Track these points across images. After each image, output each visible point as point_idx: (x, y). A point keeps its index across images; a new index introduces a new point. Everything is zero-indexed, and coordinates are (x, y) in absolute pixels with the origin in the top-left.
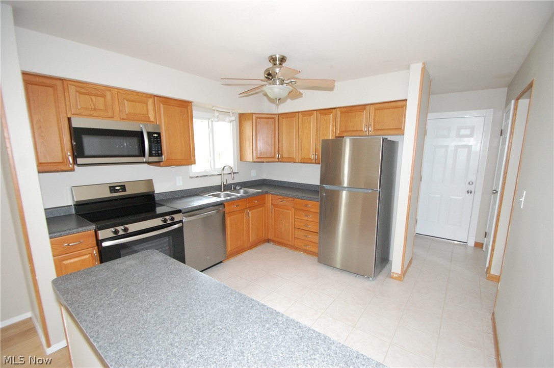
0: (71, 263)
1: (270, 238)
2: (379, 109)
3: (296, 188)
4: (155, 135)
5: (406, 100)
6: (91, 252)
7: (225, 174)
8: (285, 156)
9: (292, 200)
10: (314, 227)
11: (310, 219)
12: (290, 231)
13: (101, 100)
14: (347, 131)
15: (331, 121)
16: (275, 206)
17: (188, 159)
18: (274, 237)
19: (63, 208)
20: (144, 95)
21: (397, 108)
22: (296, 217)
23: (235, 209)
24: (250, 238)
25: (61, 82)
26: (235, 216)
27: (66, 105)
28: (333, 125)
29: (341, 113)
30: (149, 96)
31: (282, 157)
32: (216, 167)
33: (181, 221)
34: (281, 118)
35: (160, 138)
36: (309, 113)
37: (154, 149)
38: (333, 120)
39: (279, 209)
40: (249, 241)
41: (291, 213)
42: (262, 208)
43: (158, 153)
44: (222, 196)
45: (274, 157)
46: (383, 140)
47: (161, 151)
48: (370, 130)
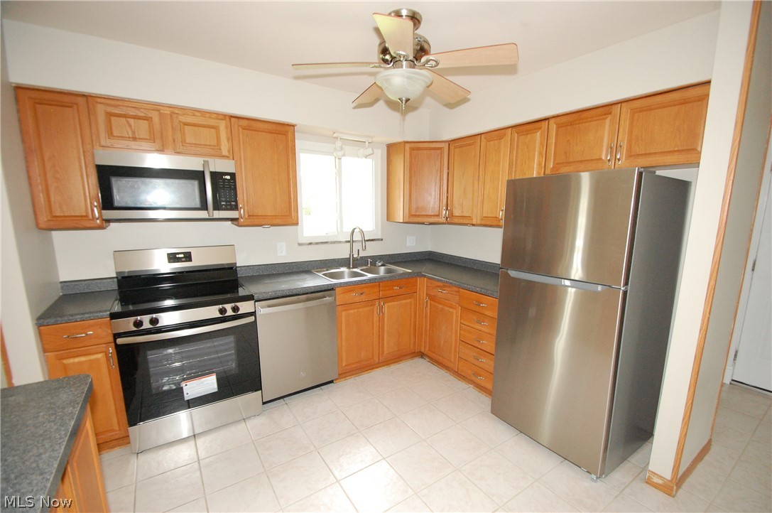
0: (74, 363)
1: (423, 351)
2: (641, 110)
3: (476, 270)
4: (228, 177)
5: (709, 82)
6: (104, 349)
7: (356, 241)
8: (457, 213)
9: (457, 292)
10: (488, 344)
11: (486, 330)
12: (453, 345)
13: (144, 124)
14: (568, 163)
15: (537, 145)
16: (432, 298)
17: (287, 216)
18: (429, 350)
19: (104, 281)
20: (214, 116)
21: (689, 102)
22: (462, 321)
23: (357, 299)
24: (385, 349)
25: (85, 99)
26: (356, 311)
27: (91, 133)
28: (540, 153)
29: (559, 126)
30: (221, 117)
31: (451, 215)
32: (345, 230)
33: (253, 314)
34: (452, 147)
35: (235, 182)
36: (499, 133)
37: (224, 199)
38: (541, 144)
39: (436, 304)
40: (383, 352)
41: (456, 313)
42: (409, 301)
43: (231, 205)
44: (346, 275)
45: (438, 215)
46: (640, 174)
47: (236, 201)
48: (618, 157)
